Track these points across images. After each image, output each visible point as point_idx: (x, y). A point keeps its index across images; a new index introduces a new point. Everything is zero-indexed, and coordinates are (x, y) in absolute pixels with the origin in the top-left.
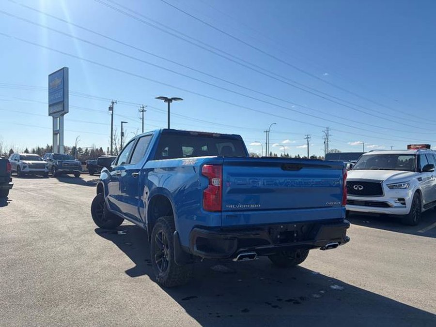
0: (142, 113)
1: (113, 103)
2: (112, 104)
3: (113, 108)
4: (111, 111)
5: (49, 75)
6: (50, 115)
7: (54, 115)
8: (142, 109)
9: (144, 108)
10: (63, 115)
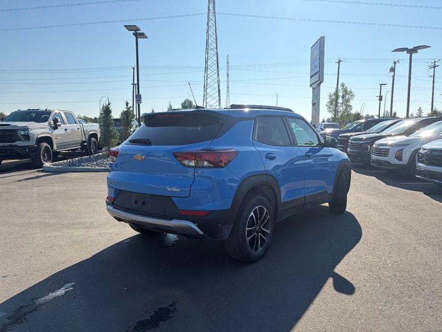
0: (433, 69)
1: (395, 63)
2: (394, 65)
3: (394, 68)
4: (393, 73)
5: (311, 48)
6: (311, 85)
7: (312, 86)
8: (433, 64)
9: (436, 63)
10: (319, 85)
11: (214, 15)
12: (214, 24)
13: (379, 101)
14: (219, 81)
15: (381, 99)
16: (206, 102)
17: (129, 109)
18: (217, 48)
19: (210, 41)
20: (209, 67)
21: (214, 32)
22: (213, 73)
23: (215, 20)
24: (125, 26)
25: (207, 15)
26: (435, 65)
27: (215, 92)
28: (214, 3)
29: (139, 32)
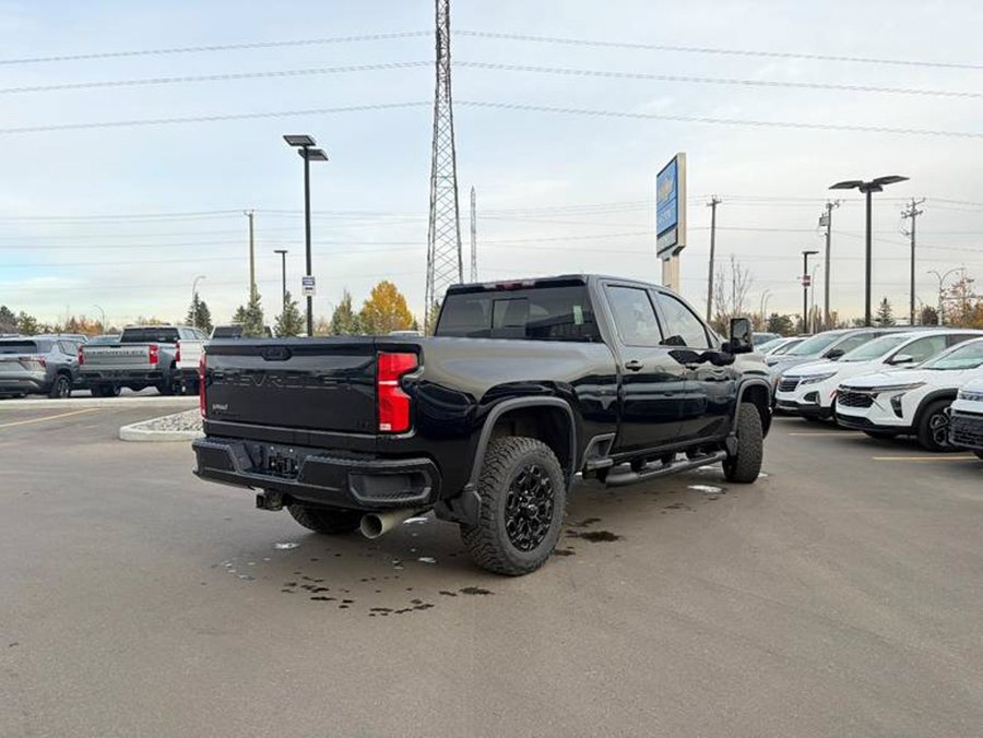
0: (910, 219)
1: (830, 206)
2: (827, 210)
3: (829, 218)
5: (659, 175)
6: (659, 253)
7: (663, 254)
8: (910, 209)
9: (916, 207)
10: (676, 253)
11: (448, 105)
12: (448, 124)
13: (803, 287)
14: (459, 244)
15: (806, 284)
16: (433, 291)
17: (292, 308)
18: (455, 176)
19: (440, 160)
20: (438, 215)
21: (449, 142)
22: (447, 228)
23: (451, 116)
24: (285, 137)
25: (434, 105)
26: (914, 210)
27: (451, 268)
28: (448, 81)
29: (311, 148)
